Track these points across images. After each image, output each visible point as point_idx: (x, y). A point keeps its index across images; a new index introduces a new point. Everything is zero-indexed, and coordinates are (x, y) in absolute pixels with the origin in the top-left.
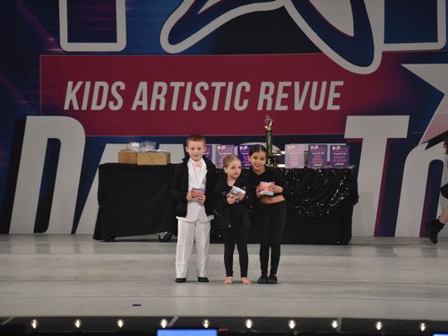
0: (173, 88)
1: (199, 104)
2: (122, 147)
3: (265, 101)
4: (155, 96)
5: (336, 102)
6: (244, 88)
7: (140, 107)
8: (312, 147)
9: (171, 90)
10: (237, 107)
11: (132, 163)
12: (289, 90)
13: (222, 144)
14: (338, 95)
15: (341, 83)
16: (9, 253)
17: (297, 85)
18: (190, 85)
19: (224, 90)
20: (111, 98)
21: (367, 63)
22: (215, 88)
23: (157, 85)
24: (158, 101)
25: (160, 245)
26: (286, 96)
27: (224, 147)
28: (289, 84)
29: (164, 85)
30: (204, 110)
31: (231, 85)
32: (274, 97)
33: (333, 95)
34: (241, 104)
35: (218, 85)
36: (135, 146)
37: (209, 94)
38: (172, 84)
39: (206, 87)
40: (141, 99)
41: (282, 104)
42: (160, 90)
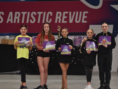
1: (33, 20)
2: (2, 37)
3: (58, 19)
4: (16, 17)
5: (85, 19)
6: (50, 14)
7: (10, 22)
9: (22, 15)
10: (47, 21)
11: (6, 43)
12: (67, 15)
14: (86, 17)
15: (87, 12)
17: (70, 13)
18: (29, 13)
19: (42, 15)
21: (97, 4)
22: (38, 14)
23: (16, 13)
24: (17, 20)
25: (17, 76)
26: (66, 17)
28: (67, 13)
29: (19, 13)
30: (35, 23)
31: (45, 13)
32: (62, 18)
33: (84, 17)
34: (49, 20)
35: (40, 13)
36: (7, 37)
37: (36, 17)
38: (22, 13)
39: (35, 14)
40: (10, 19)
42: (17, 15)
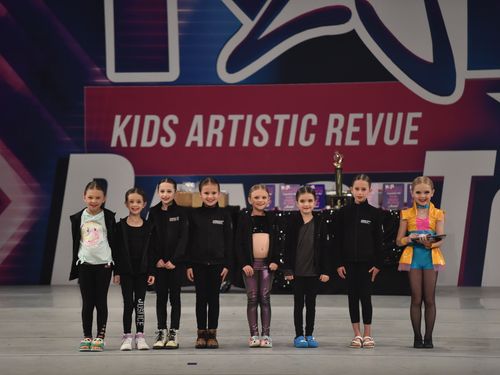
0: (231, 122)
1: (261, 139)
3: (334, 135)
4: (212, 131)
5: (413, 135)
6: (310, 121)
7: (194, 143)
8: (387, 187)
9: (229, 124)
10: (303, 143)
11: (187, 205)
12: (361, 123)
13: (286, 183)
14: (416, 128)
15: (419, 115)
16: (51, 306)
17: (370, 116)
18: (250, 118)
19: (288, 124)
20: (162, 133)
22: (277, 121)
23: (213, 118)
24: (215, 137)
26: (357, 129)
27: (288, 187)
28: (360, 116)
29: (221, 119)
30: (266, 145)
31: (295, 117)
32: (344, 130)
33: (410, 128)
34: (307, 138)
35: (281, 118)
36: (189, 186)
37: (272, 128)
38: (231, 117)
39: (268, 120)
40: (196, 134)
41: (354, 138)
42: (217, 124)
